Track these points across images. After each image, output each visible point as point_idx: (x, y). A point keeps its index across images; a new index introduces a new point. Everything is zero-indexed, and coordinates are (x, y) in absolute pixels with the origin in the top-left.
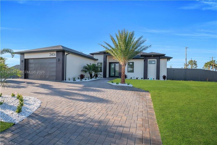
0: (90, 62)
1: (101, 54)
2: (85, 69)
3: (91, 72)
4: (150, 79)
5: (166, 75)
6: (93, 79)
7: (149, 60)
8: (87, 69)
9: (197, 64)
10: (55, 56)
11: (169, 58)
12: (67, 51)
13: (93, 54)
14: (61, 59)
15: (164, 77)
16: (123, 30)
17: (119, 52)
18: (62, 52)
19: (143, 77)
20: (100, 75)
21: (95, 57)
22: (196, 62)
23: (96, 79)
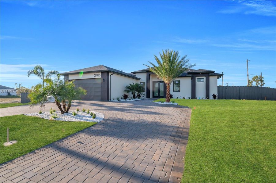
0: (133, 82)
1: (144, 73)
2: (127, 89)
3: (134, 92)
4: (198, 98)
5: (216, 94)
6: (137, 99)
7: (197, 78)
8: (130, 89)
9: (263, 80)
10: (100, 77)
11: (219, 76)
12: (111, 72)
13: (134, 73)
14: (106, 79)
15: (214, 96)
16: (167, 50)
17: (163, 71)
18: (107, 73)
19: (190, 96)
20: (144, 95)
21: (137, 76)
22: (263, 78)
23: (140, 99)
